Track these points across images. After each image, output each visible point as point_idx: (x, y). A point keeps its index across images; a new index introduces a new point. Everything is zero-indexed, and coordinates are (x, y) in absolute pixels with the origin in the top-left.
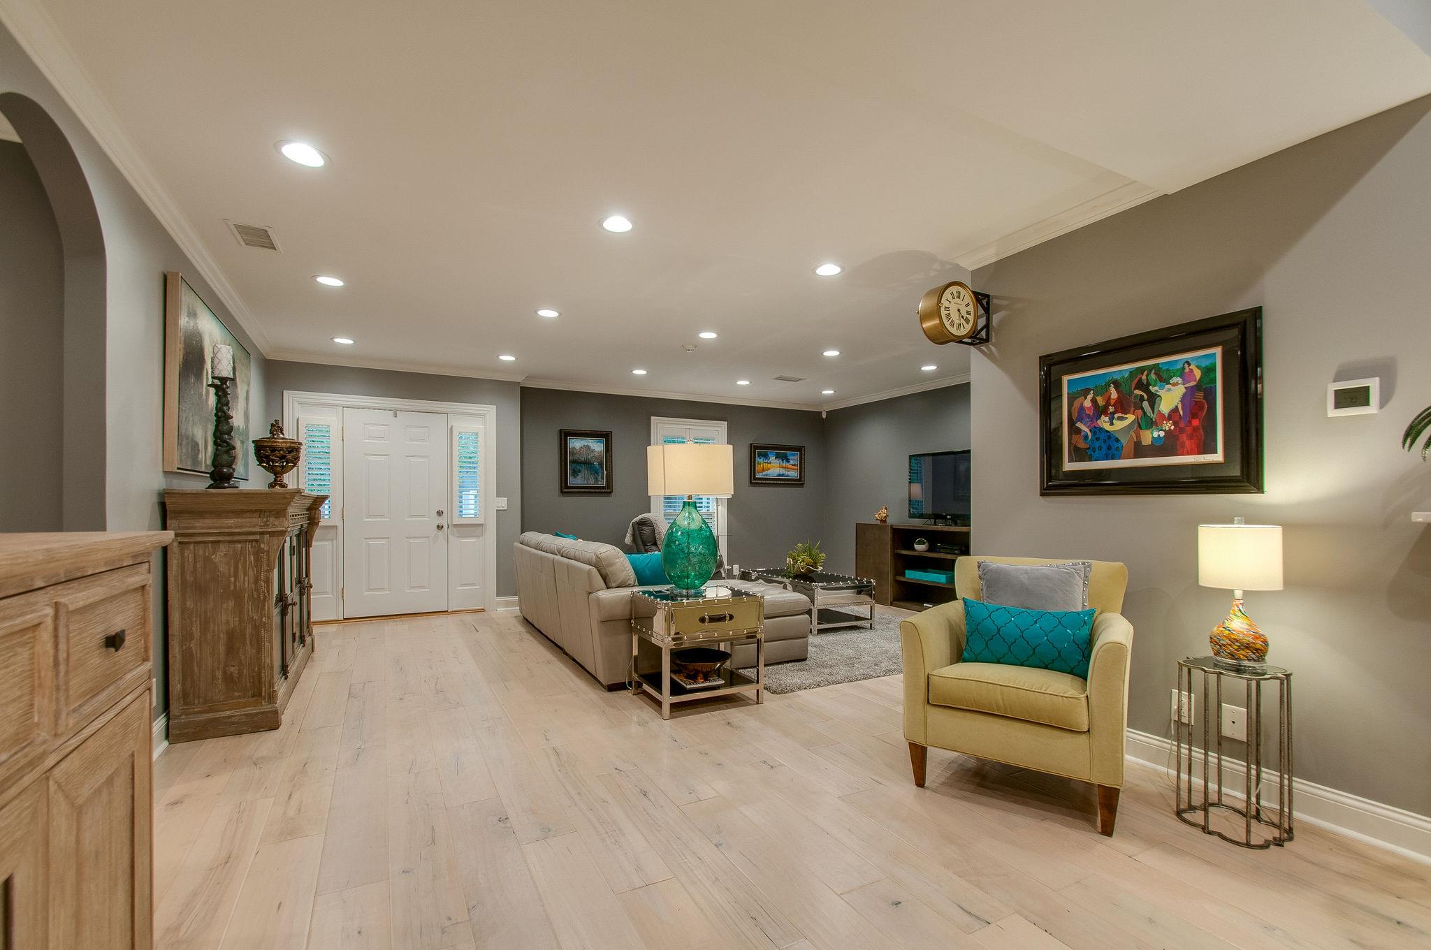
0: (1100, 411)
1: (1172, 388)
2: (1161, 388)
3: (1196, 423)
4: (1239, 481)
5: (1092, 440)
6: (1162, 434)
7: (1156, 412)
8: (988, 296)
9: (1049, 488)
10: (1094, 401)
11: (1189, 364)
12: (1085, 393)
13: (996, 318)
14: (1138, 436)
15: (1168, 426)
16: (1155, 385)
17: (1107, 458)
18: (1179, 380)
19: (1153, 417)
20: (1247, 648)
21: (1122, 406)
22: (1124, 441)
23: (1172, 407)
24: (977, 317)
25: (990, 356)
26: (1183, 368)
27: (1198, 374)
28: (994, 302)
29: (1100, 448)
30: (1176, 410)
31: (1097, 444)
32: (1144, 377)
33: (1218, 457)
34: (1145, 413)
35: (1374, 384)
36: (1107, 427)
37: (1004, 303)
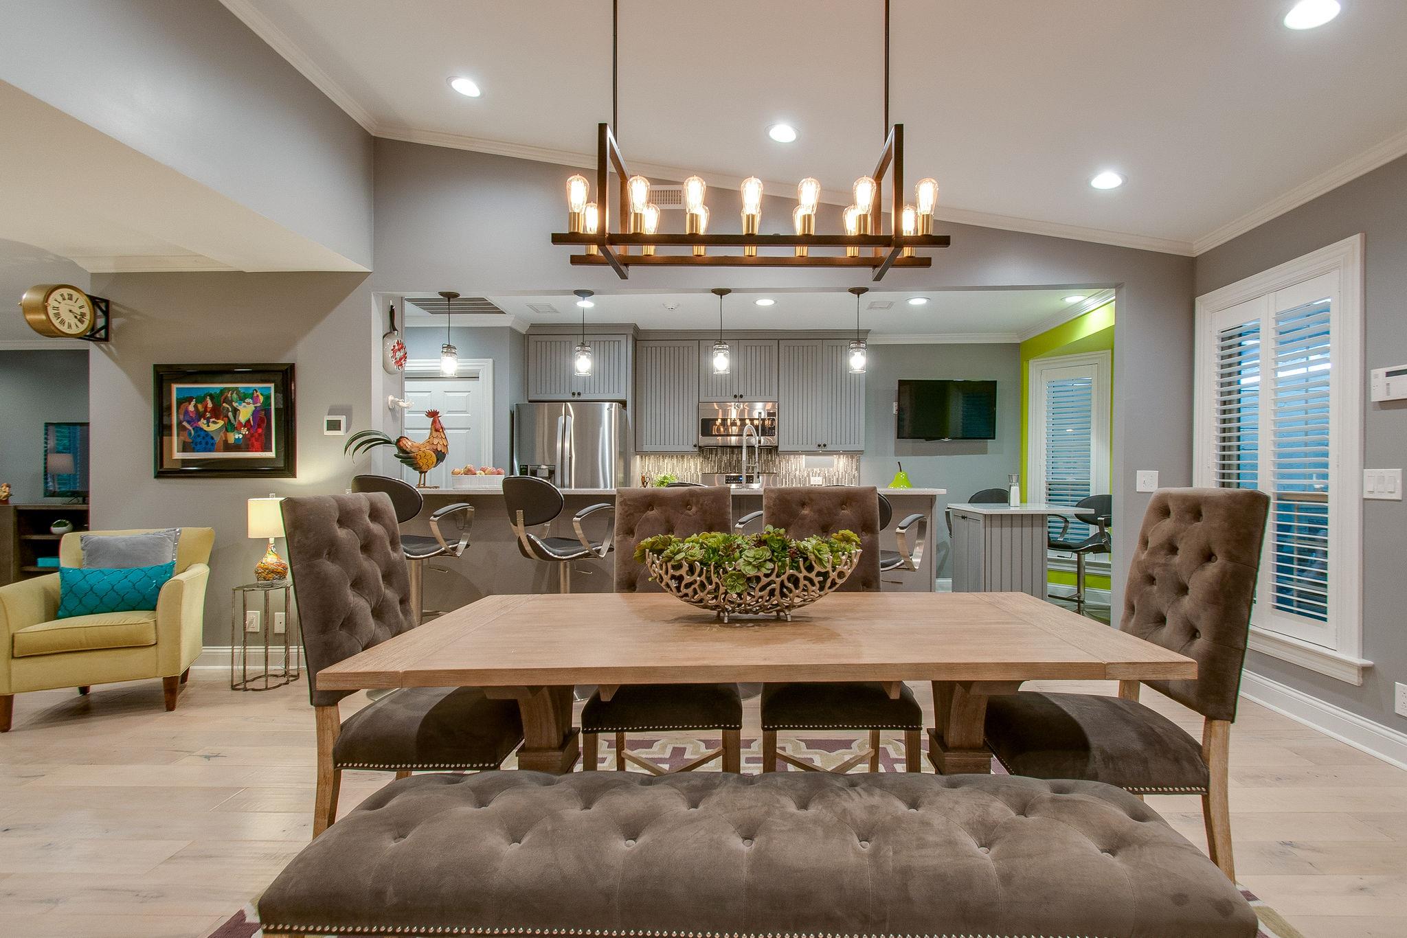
0: (200, 415)
1: (247, 406)
2: (240, 404)
3: (260, 431)
4: (282, 470)
5: (195, 437)
6: (241, 436)
7: (237, 421)
8: (107, 302)
9: (159, 472)
10: (195, 406)
11: (257, 392)
12: (189, 400)
13: (115, 322)
14: (226, 437)
15: (244, 431)
16: (236, 402)
17: (205, 450)
18: (250, 401)
19: (236, 424)
20: (272, 572)
21: (217, 413)
22: (217, 439)
23: (247, 418)
24: (95, 316)
25: (109, 354)
26: (253, 393)
27: (261, 398)
28: (113, 307)
29: (200, 443)
30: (248, 421)
31: (199, 440)
32: (229, 395)
33: (272, 454)
34: (230, 421)
35: (343, 419)
36: (205, 427)
37: (124, 311)
